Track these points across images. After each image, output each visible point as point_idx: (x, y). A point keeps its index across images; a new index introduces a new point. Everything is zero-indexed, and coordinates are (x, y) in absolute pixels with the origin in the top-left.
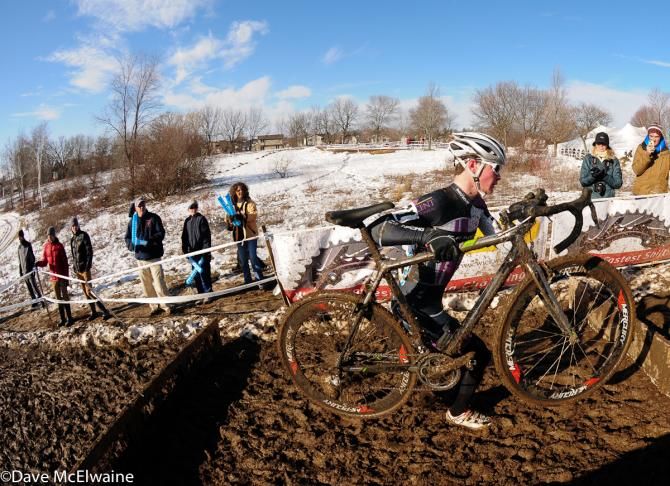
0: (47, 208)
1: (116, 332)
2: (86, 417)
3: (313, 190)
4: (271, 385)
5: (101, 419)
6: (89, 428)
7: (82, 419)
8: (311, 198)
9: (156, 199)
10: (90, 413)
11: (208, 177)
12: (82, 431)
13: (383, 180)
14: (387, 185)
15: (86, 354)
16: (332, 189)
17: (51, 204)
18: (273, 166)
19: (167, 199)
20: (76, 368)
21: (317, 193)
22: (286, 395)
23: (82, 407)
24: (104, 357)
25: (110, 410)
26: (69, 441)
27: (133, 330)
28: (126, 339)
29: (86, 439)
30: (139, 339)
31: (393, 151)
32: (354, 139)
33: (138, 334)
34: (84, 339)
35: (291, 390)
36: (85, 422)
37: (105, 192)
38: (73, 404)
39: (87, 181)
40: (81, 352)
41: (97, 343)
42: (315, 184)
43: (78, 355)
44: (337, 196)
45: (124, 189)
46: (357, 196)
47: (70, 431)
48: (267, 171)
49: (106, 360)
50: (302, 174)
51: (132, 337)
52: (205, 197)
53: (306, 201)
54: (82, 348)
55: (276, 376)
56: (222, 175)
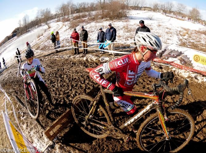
0: (73, 20)
1: (97, 58)
2: (83, 82)
3: (160, 26)
4: (142, 83)
5: (88, 83)
6: (84, 86)
7: (81, 82)
8: (159, 28)
9: (110, 20)
10: (84, 81)
11: (127, 16)
12: (81, 86)
13: (180, 28)
14: (181, 30)
15: (85, 63)
16: (165, 27)
17: (74, 20)
18: (148, 16)
19: (114, 20)
20: (81, 67)
21: (161, 27)
22: (146, 88)
23: (82, 79)
24: (91, 65)
25: (91, 81)
26: (75, 89)
27: (102, 58)
28: (99, 60)
29: (82, 89)
30: (104, 61)
31: (184, 20)
32: (172, 13)
33: (104, 59)
34: (85, 59)
35: (148, 87)
36: (82, 84)
37: (93, 17)
38: (79, 78)
39: (87, 13)
40: (83, 62)
41: (89, 60)
42: (161, 24)
43: (82, 63)
44: (167, 29)
45: (100, 16)
46: (173, 31)
47: (76, 86)
48: (146, 17)
49: (92, 66)
50: (156, 20)
51: (101, 60)
52: (126, 21)
53: (157, 28)
54: (84, 61)
55: (144, 81)
56: (132, 16)
